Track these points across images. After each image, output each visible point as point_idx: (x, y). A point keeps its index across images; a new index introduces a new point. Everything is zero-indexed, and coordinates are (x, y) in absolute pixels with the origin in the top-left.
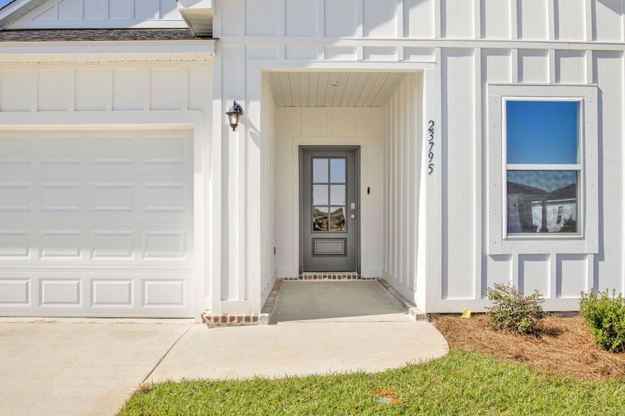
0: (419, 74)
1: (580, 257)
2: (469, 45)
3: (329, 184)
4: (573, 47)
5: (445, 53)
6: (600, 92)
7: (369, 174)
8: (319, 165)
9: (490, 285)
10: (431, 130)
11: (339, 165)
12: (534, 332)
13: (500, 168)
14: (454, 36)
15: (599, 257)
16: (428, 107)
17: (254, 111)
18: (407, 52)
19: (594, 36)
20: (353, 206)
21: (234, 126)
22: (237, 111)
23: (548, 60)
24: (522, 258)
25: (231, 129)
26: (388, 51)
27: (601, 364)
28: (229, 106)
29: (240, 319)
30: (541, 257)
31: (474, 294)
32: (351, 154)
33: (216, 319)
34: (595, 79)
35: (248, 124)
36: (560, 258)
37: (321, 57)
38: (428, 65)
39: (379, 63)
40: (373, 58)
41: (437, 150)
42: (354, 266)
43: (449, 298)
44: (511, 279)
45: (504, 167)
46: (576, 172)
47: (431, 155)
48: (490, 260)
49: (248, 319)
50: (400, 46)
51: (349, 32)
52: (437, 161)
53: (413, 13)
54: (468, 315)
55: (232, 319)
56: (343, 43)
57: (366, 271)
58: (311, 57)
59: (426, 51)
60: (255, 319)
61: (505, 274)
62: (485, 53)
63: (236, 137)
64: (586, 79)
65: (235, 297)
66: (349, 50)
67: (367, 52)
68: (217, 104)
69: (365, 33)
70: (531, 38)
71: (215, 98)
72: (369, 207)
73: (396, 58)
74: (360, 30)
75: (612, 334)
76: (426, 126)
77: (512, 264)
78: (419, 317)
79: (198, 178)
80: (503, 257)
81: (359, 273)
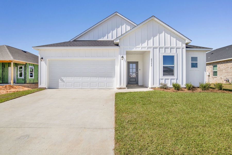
0: (150, 51)
1: (174, 79)
2: (157, 47)
3: (133, 68)
4: (173, 47)
5: (154, 48)
6: (177, 54)
7: (140, 67)
8: (131, 65)
9: (160, 83)
10: (151, 60)
11: (134, 65)
12: (165, 89)
13: (162, 65)
14: (155, 46)
15: (177, 79)
16: (151, 56)
17: (125, 57)
18: (148, 48)
19: (176, 45)
20: (137, 72)
21: (122, 59)
22: (123, 57)
23: (169, 49)
24: (165, 79)
25: (122, 60)
26: (145, 48)
27: (174, 91)
28: (121, 56)
29: (123, 88)
30: (168, 79)
31: (158, 85)
32: (137, 63)
33: (120, 88)
34: (176, 52)
35: (124, 59)
36: (171, 79)
37: (135, 48)
38: (151, 50)
39: (144, 50)
40: (143, 49)
41: (152, 63)
42: (137, 83)
43: (154, 85)
44: (164, 82)
45: (163, 65)
46: (174, 66)
47: (151, 64)
48: (160, 79)
49: (124, 88)
50: (147, 47)
51: (139, 45)
52: (152, 64)
53: (149, 41)
54: (157, 88)
55: (122, 88)
56: (137, 47)
57: (139, 84)
58: (133, 48)
59: (151, 48)
60: (125, 88)
61: (163, 82)
62: (160, 48)
63: (122, 61)
64: (175, 52)
65: (122, 85)
66: (139, 48)
67: (142, 48)
68: (119, 55)
69: (142, 45)
70: (166, 46)
71: (119, 54)
72: (140, 73)
73: (146, 49)
74: (141, 44)
75: (176, 88)
76: (151, 59)
77: (164, 80)
78: (150, 88)
79: (116, 66)
80: (162, 79)
81: (138, 84)
